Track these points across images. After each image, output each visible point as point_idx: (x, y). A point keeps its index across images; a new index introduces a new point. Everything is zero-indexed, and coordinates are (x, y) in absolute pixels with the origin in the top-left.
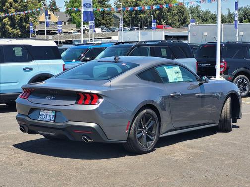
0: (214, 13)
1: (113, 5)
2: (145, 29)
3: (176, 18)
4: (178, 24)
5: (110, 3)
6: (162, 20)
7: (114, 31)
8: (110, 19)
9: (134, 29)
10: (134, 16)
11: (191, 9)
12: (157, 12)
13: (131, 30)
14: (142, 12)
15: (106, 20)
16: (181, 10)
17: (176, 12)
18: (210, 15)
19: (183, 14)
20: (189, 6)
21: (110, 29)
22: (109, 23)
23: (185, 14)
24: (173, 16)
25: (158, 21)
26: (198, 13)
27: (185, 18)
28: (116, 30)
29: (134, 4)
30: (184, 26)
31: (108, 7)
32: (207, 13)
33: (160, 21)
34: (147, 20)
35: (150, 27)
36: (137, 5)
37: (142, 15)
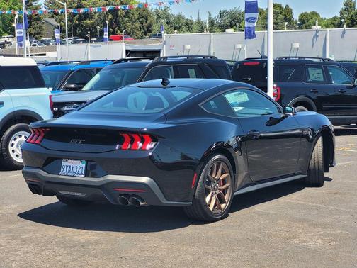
0: (190, 18)
1: (43, 5)
2: (95, 41)
3: (138, 24)
4: (140, 33)
5: (39, 3)
6: (117, 28)
7: (48, 45)
8: (40, 28)
9: (79, 42)
10: (76, 21)
11: (157, 11)
12: (110, 17)
13: (75, 42)
14: (87, 16)
15: (35, 28)
16: (144, 14)
17: (137, 16)
18: (183, 21)
19: (147, 20)
20: (155, 7)
21: (43, 41)
22: (40, 33)
23: (150, 20)
24: (133, 22)
25: (111, 30)
26: (168, 17)
27: (150, 25)
28: (51, 44)
29: (76, 5)
30: (150, 37)
31: (37, 8)
32: (180, 17)
33: (114, 29)
34: (95, 28)
35: (101, 39)
36: (80, 6)
37: (88, 22)
